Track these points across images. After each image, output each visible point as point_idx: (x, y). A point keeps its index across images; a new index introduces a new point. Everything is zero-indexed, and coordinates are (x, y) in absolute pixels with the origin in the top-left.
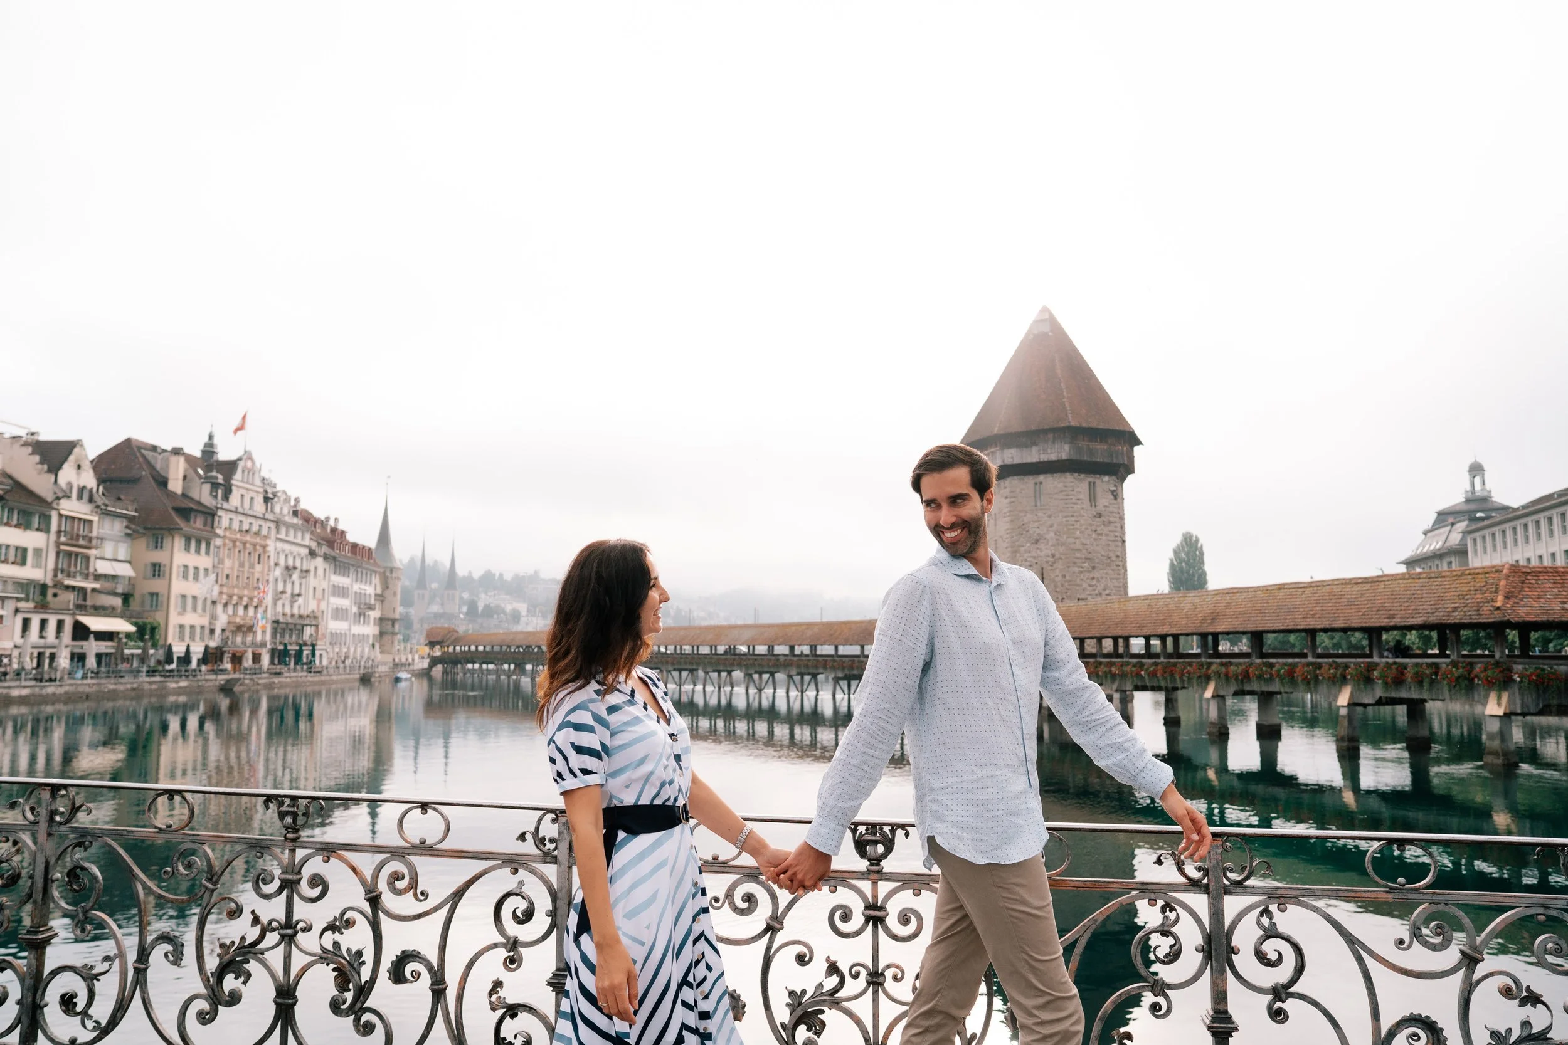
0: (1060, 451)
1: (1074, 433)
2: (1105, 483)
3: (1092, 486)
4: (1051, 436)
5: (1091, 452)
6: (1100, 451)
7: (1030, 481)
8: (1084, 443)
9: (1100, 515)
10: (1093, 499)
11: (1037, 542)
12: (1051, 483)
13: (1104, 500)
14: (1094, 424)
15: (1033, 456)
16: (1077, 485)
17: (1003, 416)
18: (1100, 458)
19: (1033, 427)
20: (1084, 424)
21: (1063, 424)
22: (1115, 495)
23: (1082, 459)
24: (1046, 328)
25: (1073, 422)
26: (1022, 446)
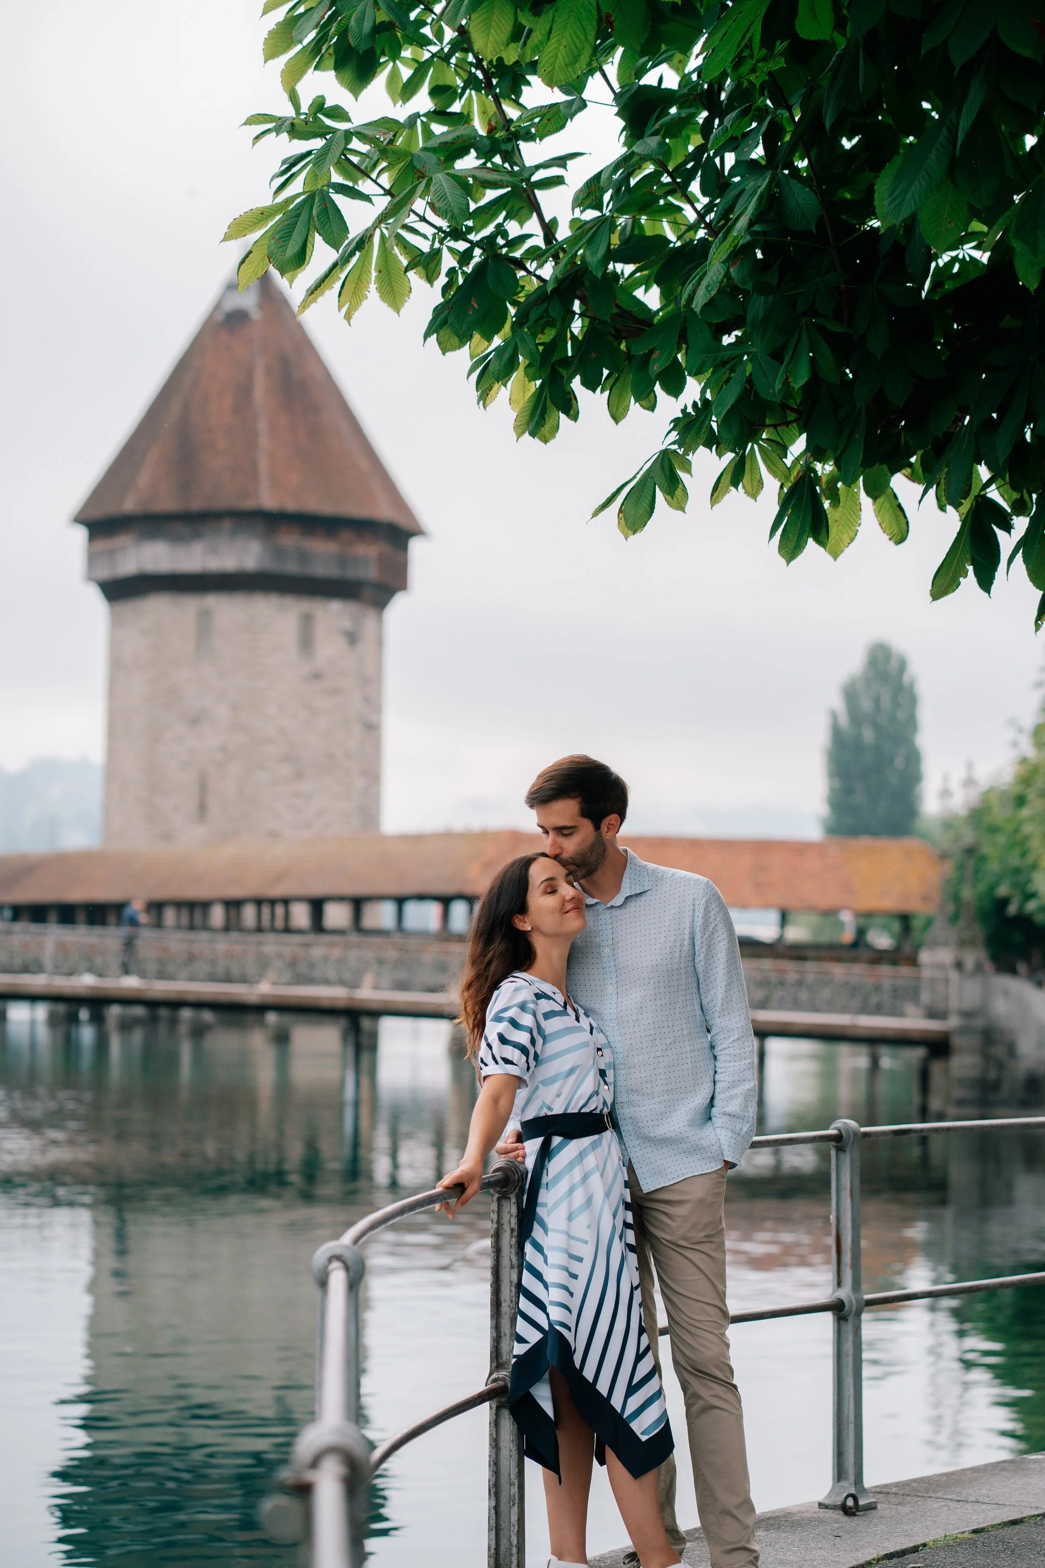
0: (244, 554)
2: (332, 615)
3: (307, 621)
4: (227, 524)
5: (304, 557)
6: (322, 556)
8: (290, 540)
9: (317, 676)
10: (306, 642)
11: (195, 721)
12: (227, 612)
13: (328, 649)
14: (311, 506)
16: (276, 618)
17: (144, 479)
18: (321, 570)
19: (196, 505)
20: (291, 506)
21: (248, 504)
22: (352, 638)
23: (292, 567)
24: (248, 300)
25: (268, 500)
26: (176, 539)
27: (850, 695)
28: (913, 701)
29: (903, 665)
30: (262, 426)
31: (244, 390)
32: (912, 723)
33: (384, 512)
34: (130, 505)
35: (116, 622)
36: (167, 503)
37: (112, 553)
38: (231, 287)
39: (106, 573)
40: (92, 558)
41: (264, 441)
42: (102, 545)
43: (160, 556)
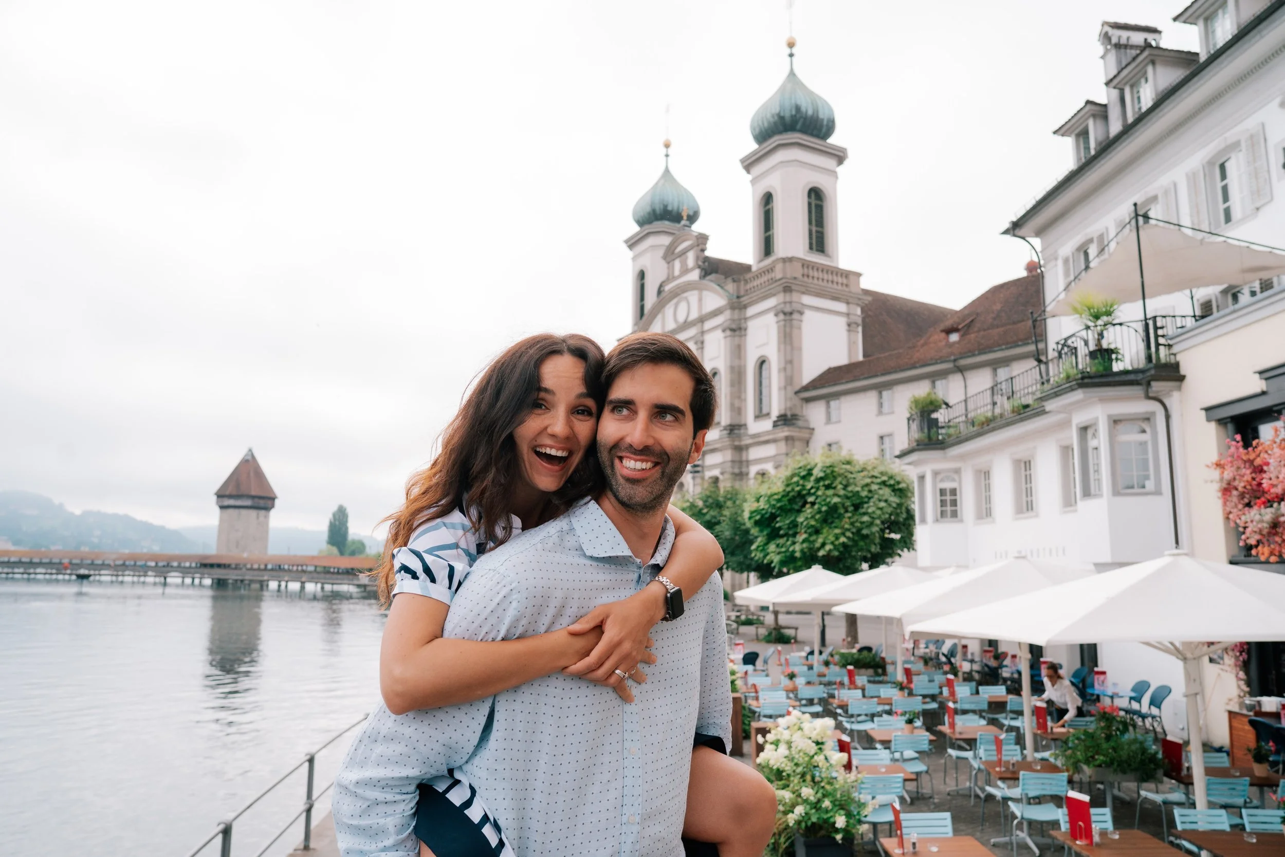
0: (248, 503)
2: (262, 513)
3: (258, 514)
6: (262, 503)
7: (237, 511)
8: (256, 500)
9: (259, 524)
10: (258, 517)
11: (237, 531)
13: (262, 519)
14: (261, 494)
15: (239, 503)
16: (253, 513)
17: (230, 489)
18: (261, 505)
19: (240, 493)
20: (257, 494)
21: (250, 494)
22: (264, 517)
23: (256, 505)
24: (249, 458)
25: (253, 493)
26: (235, 499)
27: (334, 515)
28: (347, 516)
29: (345, 510)
30: (252, 481)
31: (248, 474)
32: (347, 521)
33: (273, 496)
34: (227, 493)
35: (221, 513)
36: (234, 493)
37: (222, 501)
39: (220, 504)
40: (217, 503)
41: (252, 483)
42: (220, 499)
43: (231, 502)
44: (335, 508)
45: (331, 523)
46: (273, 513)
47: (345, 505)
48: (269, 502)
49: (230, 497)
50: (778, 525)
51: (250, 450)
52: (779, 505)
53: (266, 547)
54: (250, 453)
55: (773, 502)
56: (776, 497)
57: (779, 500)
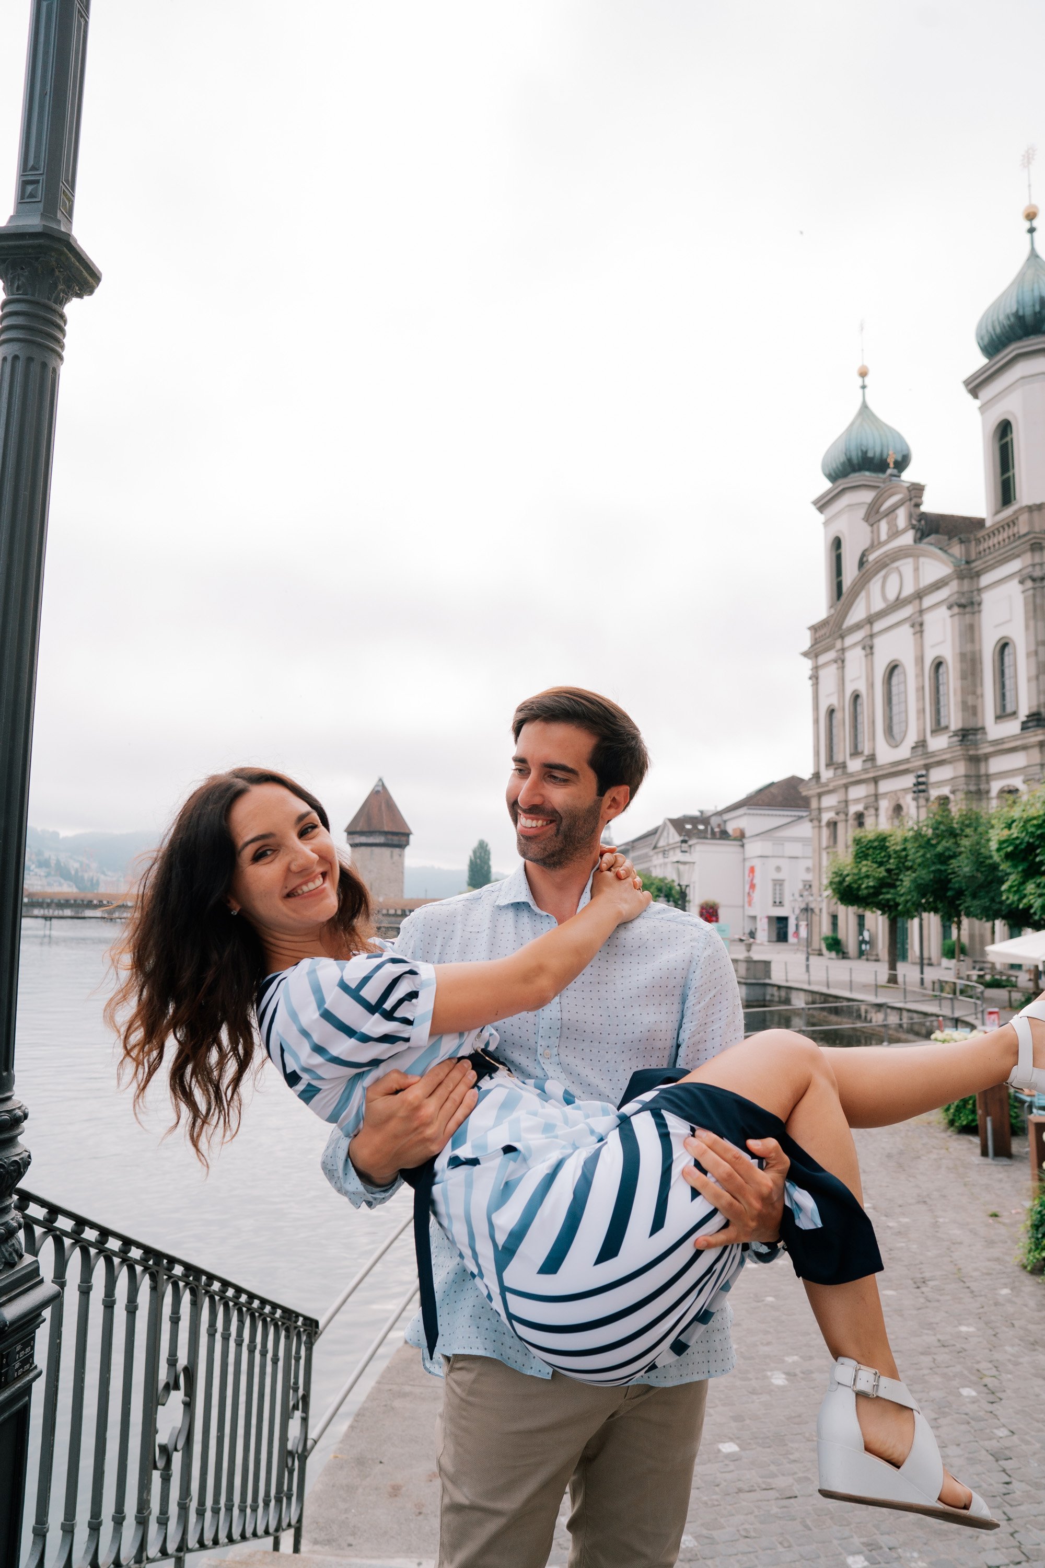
0: (381, 840)
1: (386, 833)
2: (397, 851)
3: (392, 852)
6: (395, 839)
7: (368, 849)
8: (390, 837)
9: (394, 863)
10: (392, 856)
11: (370, 872)
12: (377, 850)
13: (396, 857)
14: (395, 830)
15: (371, 840)
16: (386, 851)
17: (361, 824)
18: (395, 842)
19: (372, 830)
20: (390, 830)
21: (382, 830)
22: (400, 855)
23: (390, 842)
24: (380, 788)
25: (386, 829)
26: (367, 836)
27: (475, 852)
28: (489, 854)
29: (487, 845)
30: (384, 814)
31: (380, 806)
32: (489, 859)
33: (407, 831)
34: (358, 829)
35: (353, 852)
36: (366, 829)
37: (353, 838)
38: (377, 786)
39: (351, 842)
40: (348, 839)
41: (384, 817)
42: (351, 836)
43: (363, 839)
44: (475, 844)
45: (471, 862)
46: (408, 850)
47: (487, 839)
48: (404, 838)
49: (362, 833)
50: (1038, 859)
51: (380, 780)
52: (1039, 832)
53: (402, 891)
54: (381, 784)
55: (1031, 829)
56: (1035, 822)
57: (1039, 827)
